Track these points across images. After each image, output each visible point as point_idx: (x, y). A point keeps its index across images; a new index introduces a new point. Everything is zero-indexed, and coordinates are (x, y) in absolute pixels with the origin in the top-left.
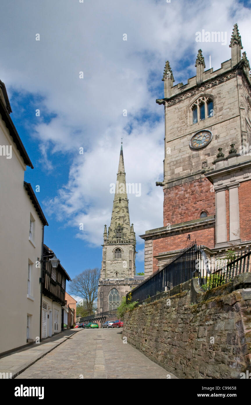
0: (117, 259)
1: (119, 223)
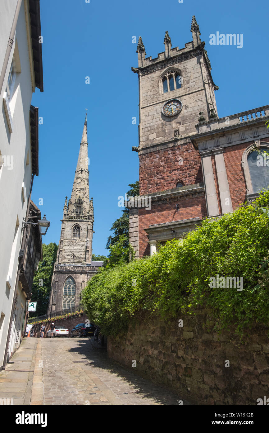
0: (75, 238)
1: (80, 196)
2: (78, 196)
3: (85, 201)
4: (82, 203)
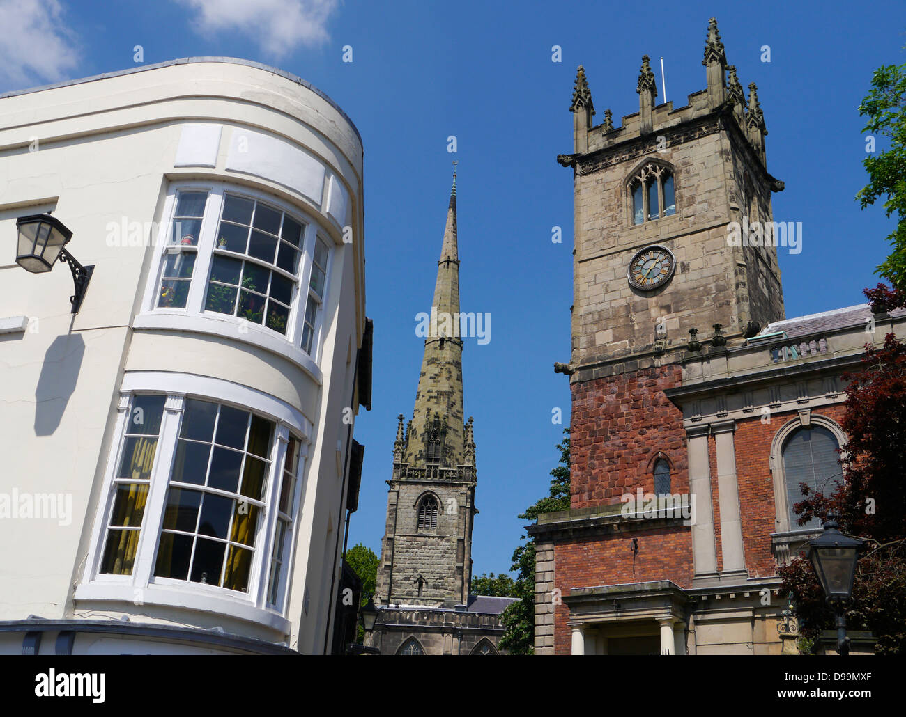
0: (425, 532)
1: (437, 413)
2: (433, 413)
3: (450, 428)
4: (444, 433)
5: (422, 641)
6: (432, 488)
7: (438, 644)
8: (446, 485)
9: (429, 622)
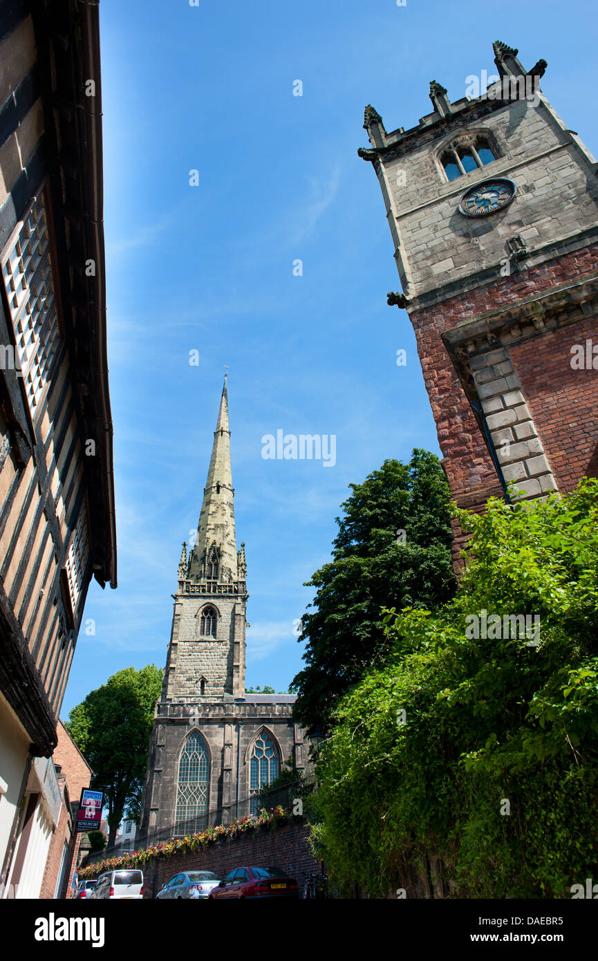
0: (205, 638)
1: (214, 541)
2: (211, 541)
5: (205, 732)
6: (212, 601)
7: (218, 734)
8: (223, 597)
9: (211, 714)
